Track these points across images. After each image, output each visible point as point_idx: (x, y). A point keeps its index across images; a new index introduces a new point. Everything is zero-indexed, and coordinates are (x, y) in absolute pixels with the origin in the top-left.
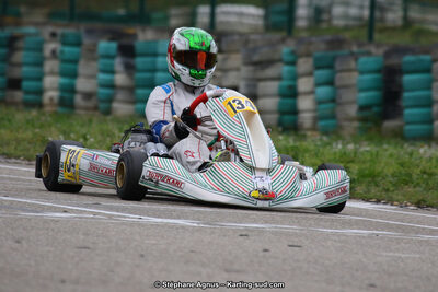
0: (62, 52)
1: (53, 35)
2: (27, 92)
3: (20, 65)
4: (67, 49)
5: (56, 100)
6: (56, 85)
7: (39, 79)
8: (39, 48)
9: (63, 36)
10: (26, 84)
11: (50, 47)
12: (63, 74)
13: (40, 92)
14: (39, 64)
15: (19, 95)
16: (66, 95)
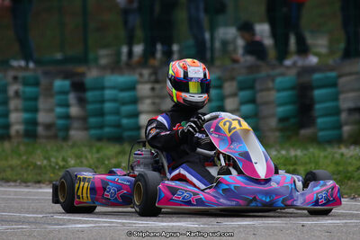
0: (24, 92)
1: (15, 78)
4: (28, 89)
5: (21, 132)
6: (21, 120)
7: (6, 115)
8: (4, 90)
9: (24, 78)
11: (12, 89)
12: (26, 110)
13: (7, 126)
14: (5, 102)
16: (30, 128)
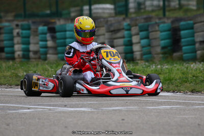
0: (22, 33)
1: (17, 25)
2: (7, 53)
3: (3, 41)
4: (24, 32)
5: (21, 56)
6: (20, 49)
7: (13, 46)
8: (11, 32)
9: (22, 25)
10: (6, 49)
11: (16, 31)
12: (23, 43)
13: (13, 52)
14: (12, 39)
15: (4, 55)
16: (25, 53)
